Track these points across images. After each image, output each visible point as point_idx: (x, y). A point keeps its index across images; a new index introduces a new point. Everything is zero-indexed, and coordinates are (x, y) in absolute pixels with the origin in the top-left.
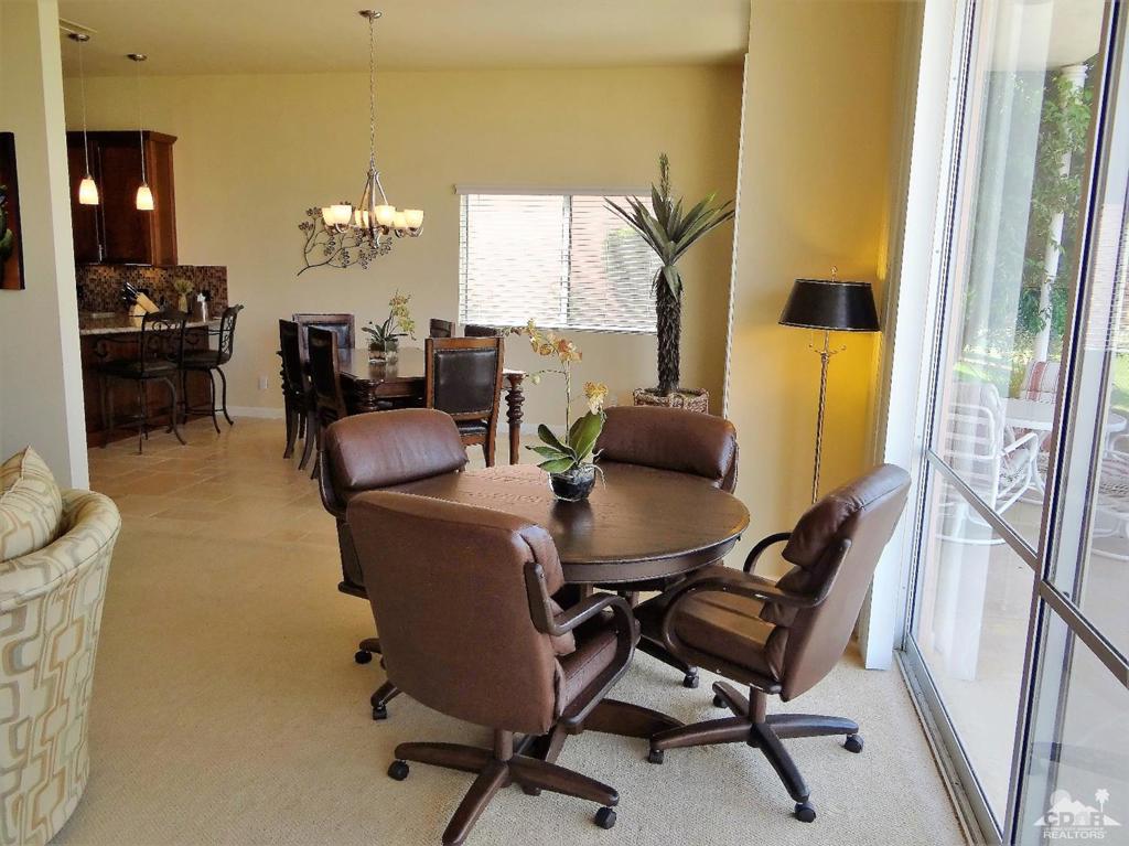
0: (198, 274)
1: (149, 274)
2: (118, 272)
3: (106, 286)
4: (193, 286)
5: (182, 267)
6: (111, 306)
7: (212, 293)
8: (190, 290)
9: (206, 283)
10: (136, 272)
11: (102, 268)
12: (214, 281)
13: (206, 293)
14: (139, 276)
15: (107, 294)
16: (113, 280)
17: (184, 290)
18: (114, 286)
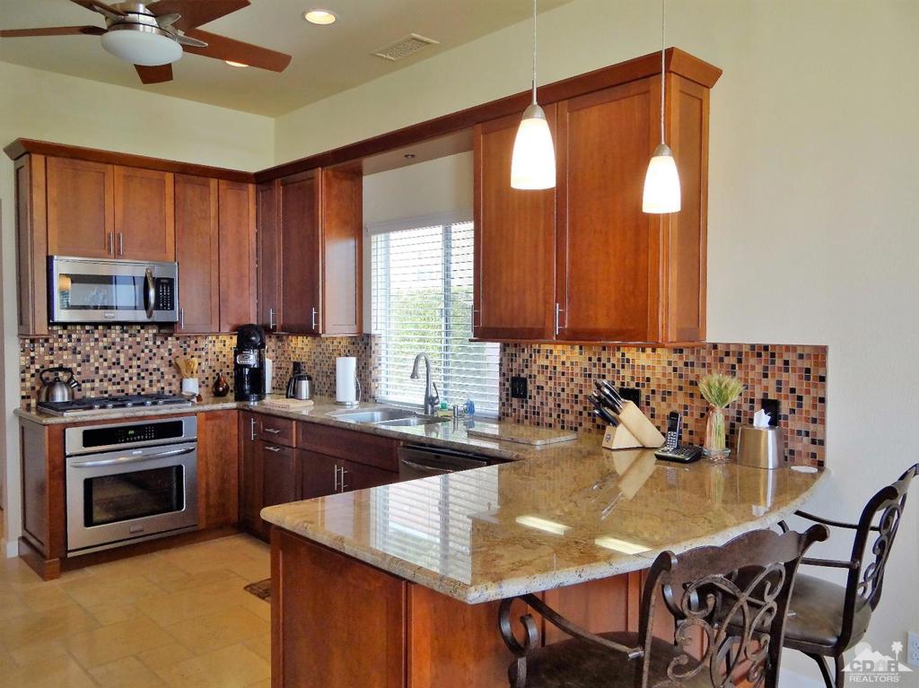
0: (753, 361)
1: (642, 359)
2: (586, 355)
3: (563, 380)
4: (740, 388)
5: (715, 346)
6: (569, 418)
7: (785, 408)
8: (734, 398)
9: (771, 383)
10: (619, 355)
11: (559, 347)
12: (792, 379)
13: (771, 406)
14: (625, 362)
15: (564, 395)
16: (577, 370)
17: (722, 397)
18: (579, 380)
